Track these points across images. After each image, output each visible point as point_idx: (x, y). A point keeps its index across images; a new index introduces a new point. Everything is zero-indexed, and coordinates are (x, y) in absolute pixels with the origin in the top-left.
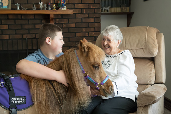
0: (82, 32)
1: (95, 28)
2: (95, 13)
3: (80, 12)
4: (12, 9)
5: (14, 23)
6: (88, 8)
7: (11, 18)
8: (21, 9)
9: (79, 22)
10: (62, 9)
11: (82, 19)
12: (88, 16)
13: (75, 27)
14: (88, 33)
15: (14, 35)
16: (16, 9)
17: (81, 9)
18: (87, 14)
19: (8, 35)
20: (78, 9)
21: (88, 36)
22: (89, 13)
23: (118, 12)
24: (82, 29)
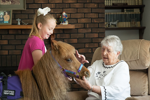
0: (85, 48)
1: (99, 44)
2: (99, 28)
3: (83, 27)
4: (12, 24)
5: (14, 39)
6: (92, 23)
7: (12, 33)
8: (21, 24)
9: (82, 37)
10: (64, 24)
11: (85, 35)
12: (92, 32)
13: (77, 42)
14: (91, 49)
15: (13, 51)
16: (17, 24)
17: (84, 23)
18: (90, 29)
19: (8, 51)
20: (80, 24)
21: (91, 52)
22: (93, 28)
23: (128, 27)
24: (85, 45)
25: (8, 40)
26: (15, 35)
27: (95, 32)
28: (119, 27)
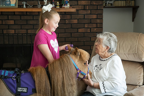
0: (84, 28)
1: (97, 24)
2: (97, 9)
3: (83, 8)
4: (19, 7)
5: (20, 19)
6: (91, 5)
7: (17, 14)
9: (82, 18)
10: (66, 6)
11: (84, 16)
12: (91, 13)
13: (77, 23)
14: (90, 29)
15: (19, 30)
17: (84, 5)
18: (90, 10)
19: (14, 30)
21: (89, 31)
22: (92, 9)
23: (123, 6)
24: (84, 25)
25: (15, 20)
26: (21, 15)
27: (94, 13)
28: (115, 6)
